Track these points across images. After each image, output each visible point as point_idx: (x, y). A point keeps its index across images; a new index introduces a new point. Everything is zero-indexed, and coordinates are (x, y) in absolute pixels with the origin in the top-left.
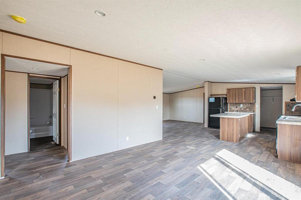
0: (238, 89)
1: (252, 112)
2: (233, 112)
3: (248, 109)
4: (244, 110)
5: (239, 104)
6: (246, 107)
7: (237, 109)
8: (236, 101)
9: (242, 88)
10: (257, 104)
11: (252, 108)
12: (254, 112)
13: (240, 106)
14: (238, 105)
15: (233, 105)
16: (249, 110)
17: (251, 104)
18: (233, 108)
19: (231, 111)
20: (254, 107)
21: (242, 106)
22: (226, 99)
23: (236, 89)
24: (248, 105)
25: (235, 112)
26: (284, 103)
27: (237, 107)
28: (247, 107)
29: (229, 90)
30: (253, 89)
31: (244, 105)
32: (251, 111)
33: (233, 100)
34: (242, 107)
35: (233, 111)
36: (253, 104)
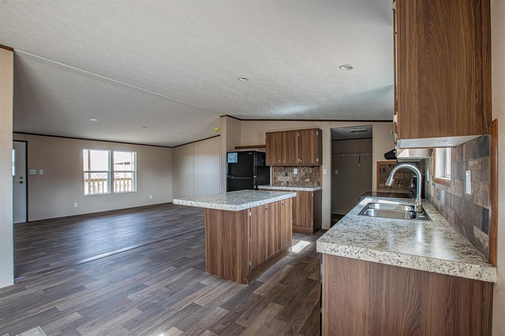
0: (287, 132)
1: (315, 185)
2: (280, 186)
3: (308, 180)
4: (301, 182)
5: (292, 168)
6: (304, 174)
7: (288, 179)
8: (282, 161)
9: (294, 131)
10: (325, 168)
11: (316, 177)
12: (319, 186)
13: (292, 171)
14: (287, 169)
15: (280, 171)
16: (311, 180)
17: (313, 167)
18: (281, 178)
19: (275, 184)
20: (319, 175)
21: (296, 171)
22: (263, 155)
23: (282, 132)
24: (309, 171)
25: (283, 186)
26: (376, 164)
27: (286, 175)
28: (306, 176)
29: (269, 135)
30: (315, 133)
31: (300, 171)
32: (313, 183)
33: (277, 159)
34: (296, 175)
35: (279, 184)
36: (318, 167)
